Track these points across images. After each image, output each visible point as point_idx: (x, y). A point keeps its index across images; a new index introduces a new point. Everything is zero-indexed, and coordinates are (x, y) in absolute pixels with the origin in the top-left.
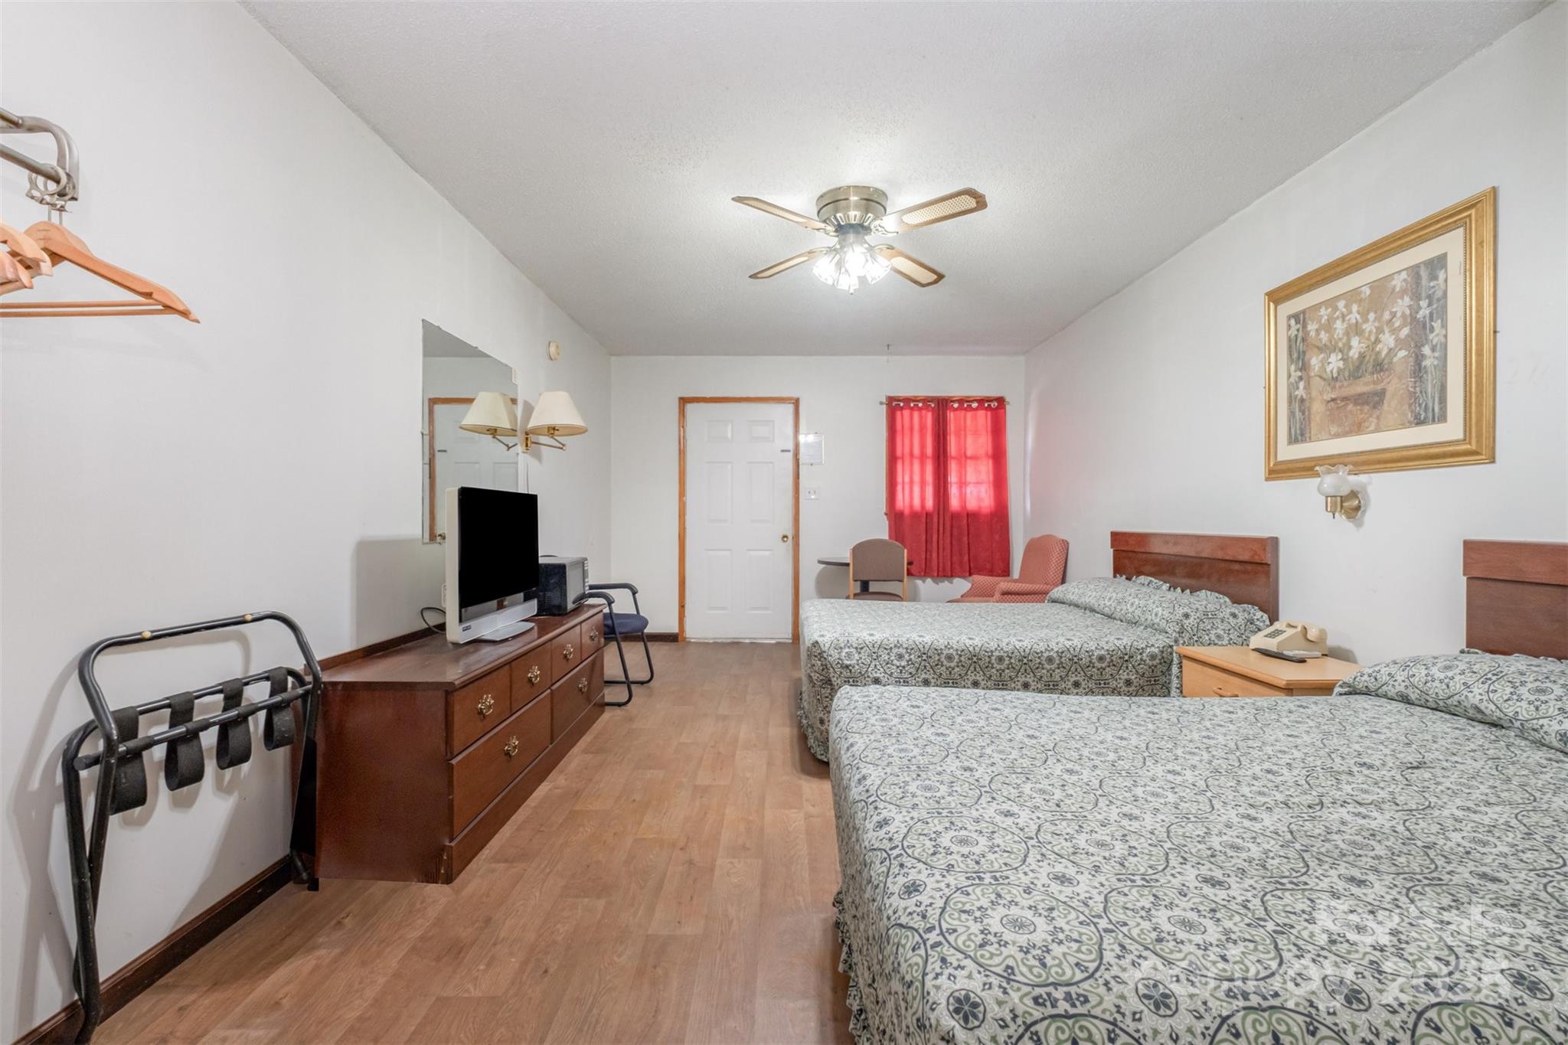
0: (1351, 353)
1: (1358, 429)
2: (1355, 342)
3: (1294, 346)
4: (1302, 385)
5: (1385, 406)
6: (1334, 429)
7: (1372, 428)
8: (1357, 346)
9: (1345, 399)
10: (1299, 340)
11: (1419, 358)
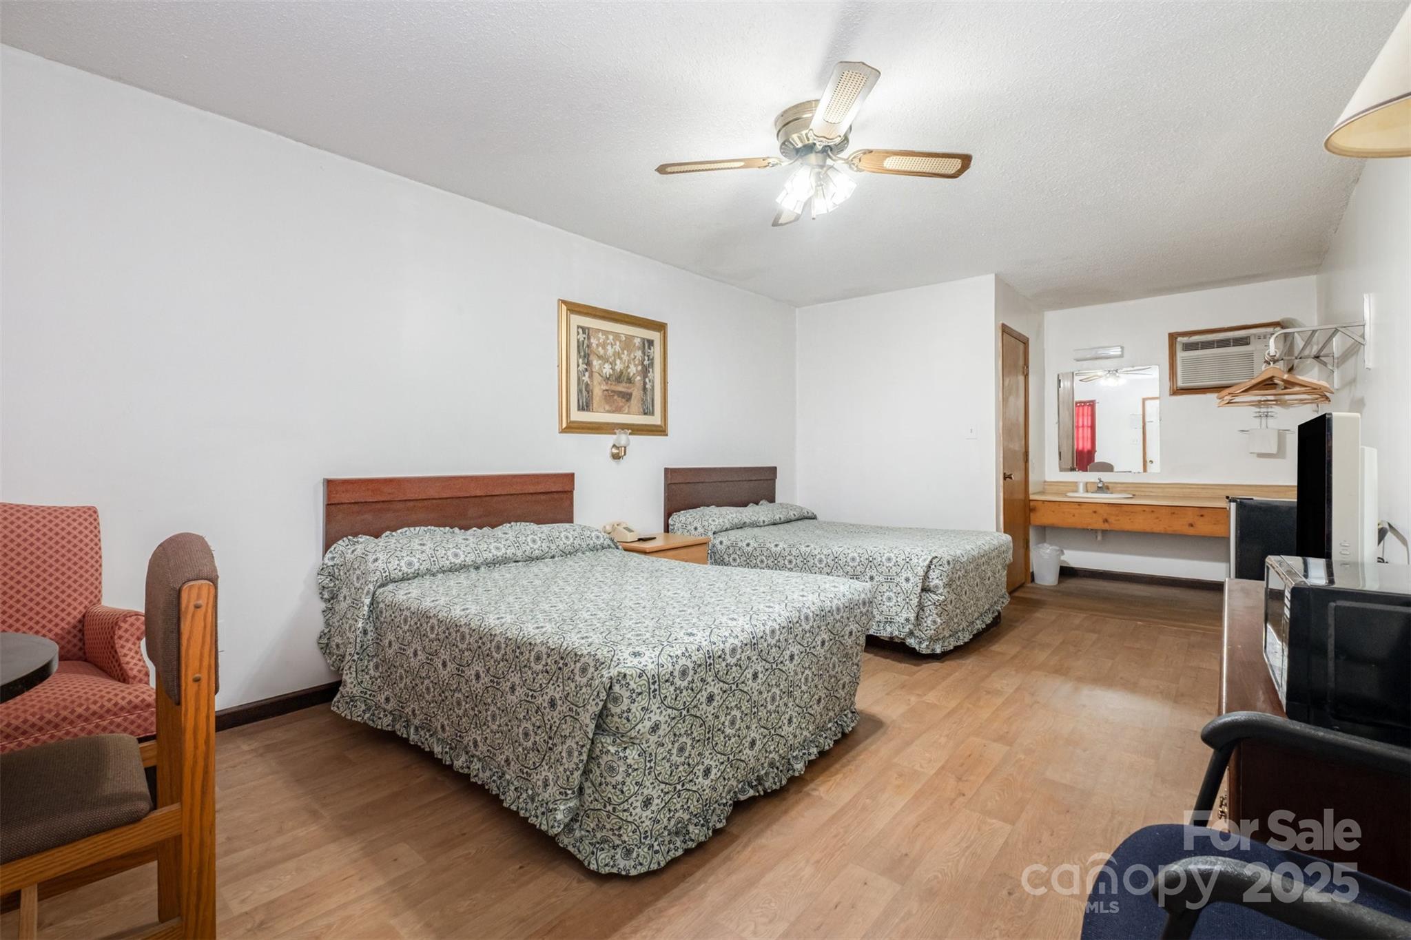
0: (616, 367)
1: (618, 410)
2: (618, 362)
3: (581, 347)
4: (587, 374)
5: (632, 402)
6: (607, 408)
7: (626, 411)
8: (619, 366)
9: (613, 391)
10: (585, 345)
11: (645, 384)
